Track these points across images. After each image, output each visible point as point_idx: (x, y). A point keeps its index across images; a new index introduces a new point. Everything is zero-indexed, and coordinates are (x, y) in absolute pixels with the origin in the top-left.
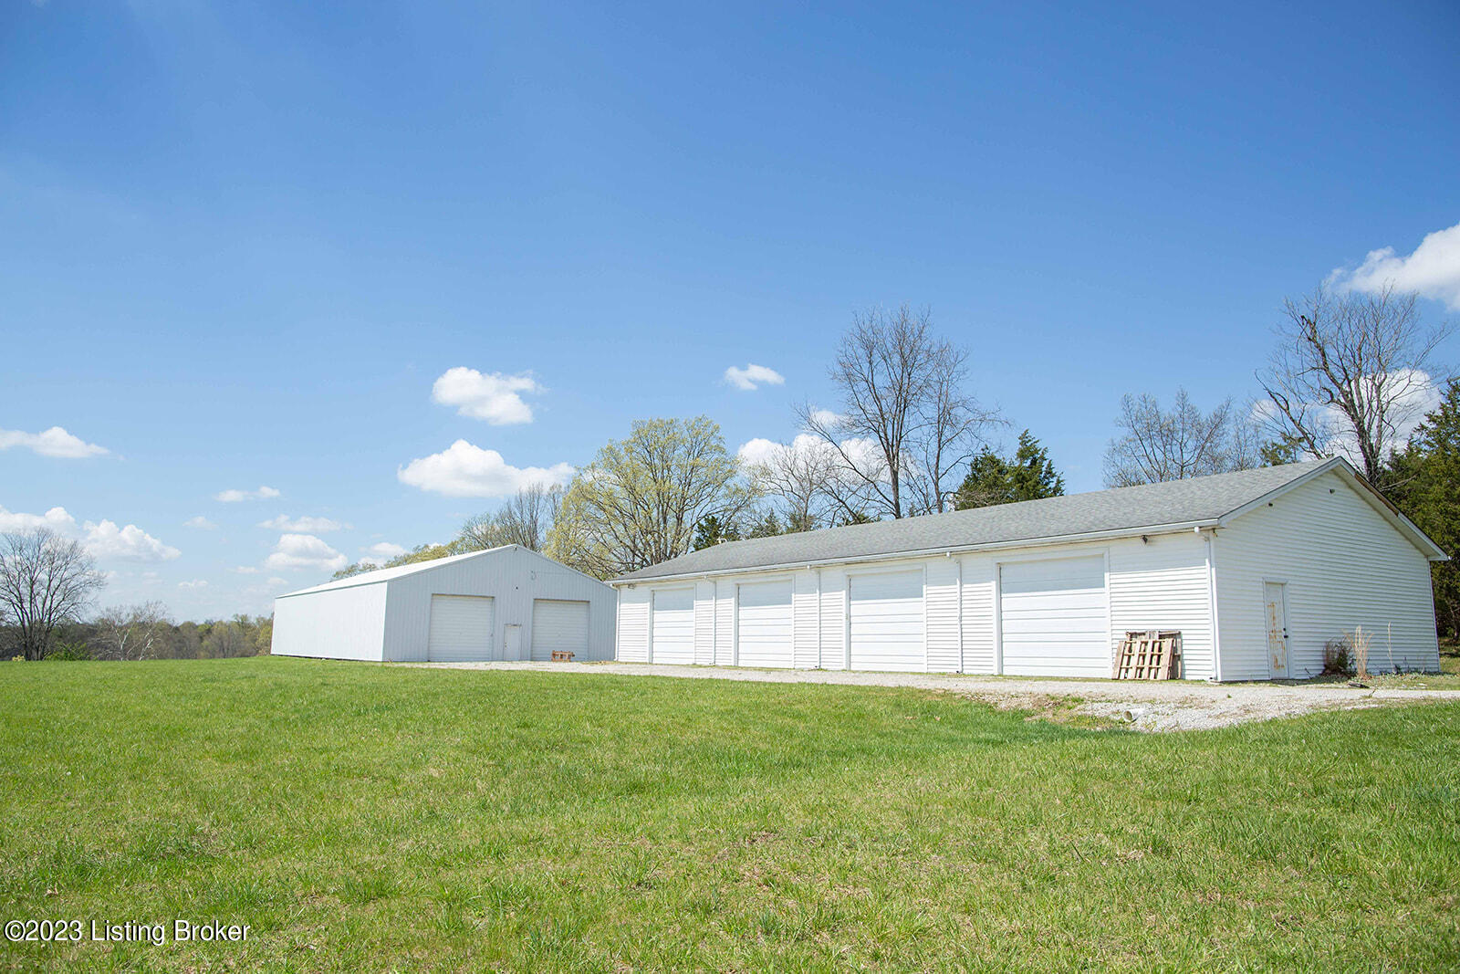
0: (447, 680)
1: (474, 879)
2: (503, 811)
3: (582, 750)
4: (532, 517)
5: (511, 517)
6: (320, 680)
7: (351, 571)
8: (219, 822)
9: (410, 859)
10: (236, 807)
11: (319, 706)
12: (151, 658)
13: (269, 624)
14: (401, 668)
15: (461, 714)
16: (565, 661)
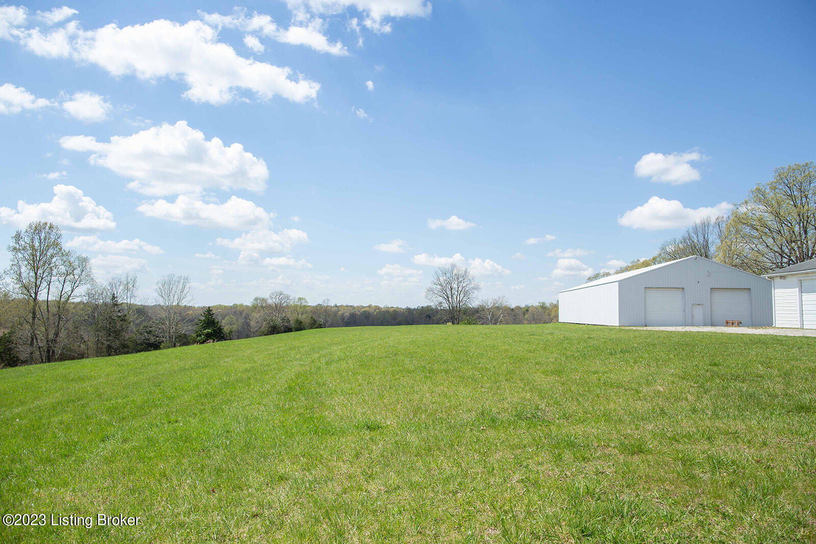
0: (659, 337)
1: (698, 450)
2: (707, 414)
3: (757, 381)
4: (704, 238)
5: (690, 239)
6: (587, 336)
7: (596, 277)
8: (549, 404)
9: (654, 436)
10: (556, 398)
11: (589, 349)
12: (503, 324)
13: (556, 307)
14: (630, 330)
15: (671, 356)
16: (736, 326)
